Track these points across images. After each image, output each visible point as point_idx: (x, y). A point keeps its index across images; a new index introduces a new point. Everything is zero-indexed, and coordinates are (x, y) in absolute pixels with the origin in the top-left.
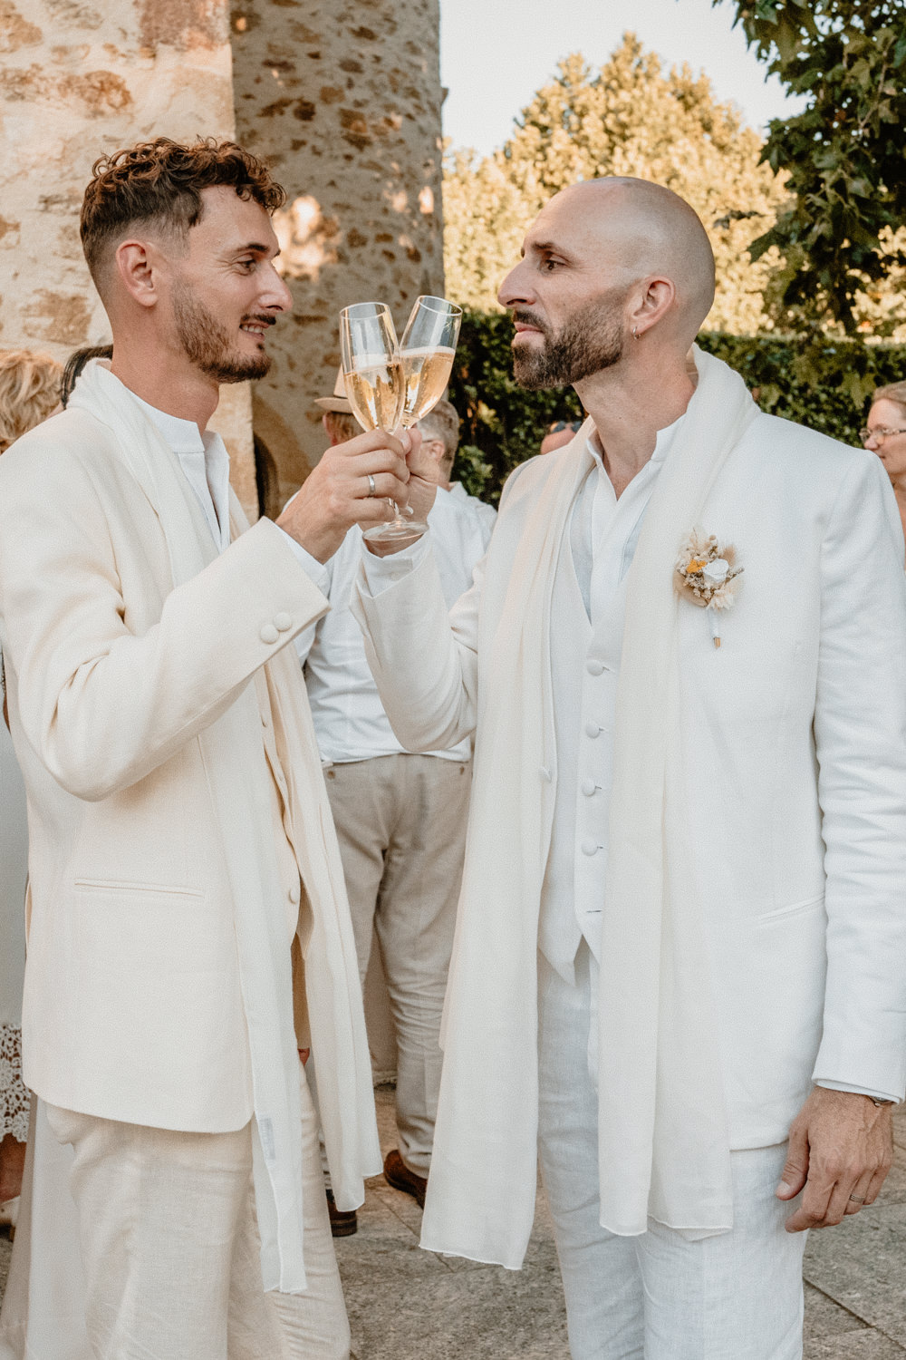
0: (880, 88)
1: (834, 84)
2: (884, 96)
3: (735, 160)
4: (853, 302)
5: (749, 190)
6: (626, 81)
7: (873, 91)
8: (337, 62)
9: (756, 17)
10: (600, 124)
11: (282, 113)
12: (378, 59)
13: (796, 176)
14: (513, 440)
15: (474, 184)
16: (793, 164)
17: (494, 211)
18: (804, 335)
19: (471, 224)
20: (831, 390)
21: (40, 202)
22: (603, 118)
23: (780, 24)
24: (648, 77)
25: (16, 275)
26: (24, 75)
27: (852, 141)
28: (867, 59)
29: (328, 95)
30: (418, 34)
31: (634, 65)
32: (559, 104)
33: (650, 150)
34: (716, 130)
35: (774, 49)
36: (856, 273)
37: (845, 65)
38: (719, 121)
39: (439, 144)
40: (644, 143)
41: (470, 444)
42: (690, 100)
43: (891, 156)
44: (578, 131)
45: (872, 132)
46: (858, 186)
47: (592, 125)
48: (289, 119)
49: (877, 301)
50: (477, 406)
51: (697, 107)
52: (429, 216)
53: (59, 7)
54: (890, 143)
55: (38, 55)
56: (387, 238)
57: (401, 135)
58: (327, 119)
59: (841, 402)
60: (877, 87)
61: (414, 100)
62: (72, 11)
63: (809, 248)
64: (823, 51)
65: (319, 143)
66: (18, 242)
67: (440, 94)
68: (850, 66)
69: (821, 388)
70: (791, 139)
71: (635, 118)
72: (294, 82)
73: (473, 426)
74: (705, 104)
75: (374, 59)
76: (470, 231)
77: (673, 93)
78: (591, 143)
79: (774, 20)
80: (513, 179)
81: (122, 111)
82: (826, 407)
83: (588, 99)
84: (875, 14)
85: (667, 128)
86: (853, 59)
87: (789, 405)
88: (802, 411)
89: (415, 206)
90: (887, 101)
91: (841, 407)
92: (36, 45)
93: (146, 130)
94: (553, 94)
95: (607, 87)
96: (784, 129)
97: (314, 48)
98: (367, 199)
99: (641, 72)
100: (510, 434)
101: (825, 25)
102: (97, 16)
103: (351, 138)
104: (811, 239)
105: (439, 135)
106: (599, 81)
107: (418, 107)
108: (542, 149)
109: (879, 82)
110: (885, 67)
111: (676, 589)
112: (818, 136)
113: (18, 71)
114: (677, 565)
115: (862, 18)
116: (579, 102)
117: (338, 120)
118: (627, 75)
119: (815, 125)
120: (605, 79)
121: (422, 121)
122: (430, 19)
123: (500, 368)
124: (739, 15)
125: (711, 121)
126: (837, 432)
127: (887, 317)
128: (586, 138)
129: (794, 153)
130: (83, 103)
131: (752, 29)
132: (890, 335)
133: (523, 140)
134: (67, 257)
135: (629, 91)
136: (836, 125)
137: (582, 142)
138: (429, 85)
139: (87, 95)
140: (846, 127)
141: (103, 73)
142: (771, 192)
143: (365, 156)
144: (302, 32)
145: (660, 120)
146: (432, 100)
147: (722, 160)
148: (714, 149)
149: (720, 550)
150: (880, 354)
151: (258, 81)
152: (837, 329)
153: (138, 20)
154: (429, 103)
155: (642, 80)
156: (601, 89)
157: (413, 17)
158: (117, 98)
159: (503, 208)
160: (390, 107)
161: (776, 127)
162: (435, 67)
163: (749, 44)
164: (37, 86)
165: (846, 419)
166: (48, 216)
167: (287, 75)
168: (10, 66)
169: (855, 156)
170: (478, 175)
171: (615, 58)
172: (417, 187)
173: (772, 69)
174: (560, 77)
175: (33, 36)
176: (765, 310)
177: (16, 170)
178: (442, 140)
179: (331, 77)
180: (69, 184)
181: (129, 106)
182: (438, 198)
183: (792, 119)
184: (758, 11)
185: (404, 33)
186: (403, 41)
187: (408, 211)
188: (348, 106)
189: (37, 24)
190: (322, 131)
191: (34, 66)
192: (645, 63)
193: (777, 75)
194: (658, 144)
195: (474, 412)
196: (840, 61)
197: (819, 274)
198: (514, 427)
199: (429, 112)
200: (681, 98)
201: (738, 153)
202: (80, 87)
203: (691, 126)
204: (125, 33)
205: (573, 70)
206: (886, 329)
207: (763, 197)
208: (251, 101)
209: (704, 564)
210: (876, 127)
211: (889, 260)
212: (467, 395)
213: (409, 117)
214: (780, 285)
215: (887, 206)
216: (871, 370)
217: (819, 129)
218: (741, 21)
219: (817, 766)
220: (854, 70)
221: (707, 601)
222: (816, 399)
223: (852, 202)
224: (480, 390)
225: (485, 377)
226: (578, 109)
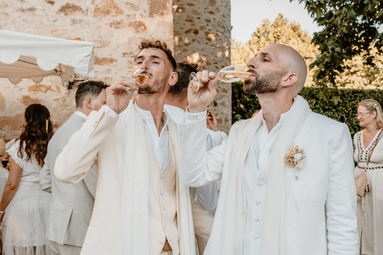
0: (343, 24)
1: (331, 23)
2: (344, 26)
3: (306, 44)
4: (335, 78)
5: (310, 51)
6: (279, 25)
7: (342, 24)
8: (204, 20)
9: (311, 6)
10: (273, 36)
11: (190, 32)
12: (215, 19)
13: (320, 47)
14: (249, 113)
15: (241, 50)
16: (320, 43)
17: (246, 57)
18: (322, 86)
19: (240, 60)
20: (329, 100)
21: (123, 54)
22: (273, 34)
23: (317, 8)
24: (285, 24)
25: (116, 73)
26: (119, 22)
27: (336, 38)
28: (340, 17)
29: (202, 28)
30: (225, 12)
31: (281, 21)
32: (262, 31)
33: (285, 42)
34: (302, 37)
35: (315, 15)
36: (336, 71)
37: (334, 18)
38: (303, 34)
39: (230, 40)
40: (284, 40)
41: (238, 114)
42: (295, 29)
43: (345, 41)
44: (267, 37)
45: (341, 35)
46: (338, 49)
47: (271, 36)
48: (192, 34)
49: (341, 78)
50: (240, 104)
51: (297, 31)
52: (227, 58)
53: (128, 5)
54: (345, 38)
55: (123, 17)
56: (216, 63)
57: (220, 38)
58: (201, 34)
59: (332, 103)
60: (342, 23)
61: (224, 29)
62: (132, 6)
63: (324, 65)
64: (328, 15)
65: (200, 40)
66: (117, 64)
67: (230, 28)
68: (335, 18)
69: (327, 99)
70: (319, 37)
71: (281, 34)
72: (193, 25)
73: (239, 109)
74: (299, 31)
75: (213, 19)
76: (240, 62)
77: (291, 28)
78: (270, 40)
79: (315, 7)
80: (251, 49)
81: (144, 31)
82: (328, 104)
83: (270, 29)
84: (342, 5)
85: (289, 36)
86: (336, 16)
87: (319, 104)
88: (322, 105)
89: (224, 55)
90: (345, 27)
91: (332, 104)
92: (122, 15)
93: (150, 36)
94: (261, 28)
95: (275, 26)
96: (317, 35)
97: (198, 16)
98: (212, 53)
99: (283, 23)
100: (248, 111)
101: (329, 9)
102: (138, 7)
103: (208, 38)
104: (324, 63)
105: (230, 38)
106: (273, 25)
107: (225, 31)
108: (258, 42)
109: (343, 22)
110: (344, 19)
111: (285, 162)
112: (327, 37)
113: (117, 21)
114: (286, 154)
115: (338, 6)
116: (267, 30)
117: (204, 34)
118: (280, 24)
119: (326, 34)
120: (274, 25)
121: (226, 34)
122: (228, 9)
123: (246, 95)
124: (306, 6)
125: (300, 35)
126: (331, 110)
127: (344, 82)
128: (269, 39)
129: (320, 41)
130: (134, 29)
131: (310, 9)
132: (345, 86)
133: (254, 40)
134: (129, 68)
135: (280, 27)
136: (331, 34)
137: (268, 40)
138: (228, 25)
139: (135, 27)
140: (334, 34)
141: (139, 21)
142: (315, 52)
143: (211, 43)
144: (195, 12)
145: (288, 34)
146: (228, 29)
147: (303, 44)
148: (301, 41)
149: (299, 150)
150: (342, 91)
151: (184, 24)
152: (331, 85)
153: (149, 8)
154: (228, 30)
155: (283, 25)
156: (273, 27)
157: (224, 8)
158: (143, 28)
159: (248, 56)
160: (217, 31)
161: (316, 34)
162: (230, 21)
163: (309, 13)
164: (122, 25)
165: (333, 107)
166: (124, 58)
167: (191, 23)
168: (115, 20)
169: (337, 42)
170: (242, 48)
171: (277, 19)
172: (224, 51)
173: (315, 20)
174: (263, 24)
175: (121, 12)
176: (313, 80)
177: (116, 46)
178: (231, 39)
179: (203, 24)
180: (130, 50)
181: (146, 30)
182: (230, 54)
183: (320, 32)
184: (311, 5)
185: (221, 13)
186: (221, 14)
187: (222, 57)
188: (207, 31)
189: (122, 9)
190: (200, 37)
191: (122, 20)
192: (284, 21)
193: (316, 21)
194: (287, 40)
195: (239, 106)
196: (333, 17)
197: (326, 71)
198: (249, 110)
199: (228, 32)
200: (293, 29)
201: (307, 42)
202: (133, 25)
203: (295, 36)
204: (145, 11)
205: (266, 23)
206: (344, 85)
207: (313, 53)
208: (182, 30)
209: (294, 154)
210: (342, 34)
211: (344, 67)
212: (237, 102)
213: (223, 33)
214: (317, 74)
215: (344, 54)
216: (340, 95)
217: (327, 35)
218: (307, 7)
219: (326, 217)
220: (336, 19)
221: (294, 166)
222: (325, 102)
223: (336, 54)
224: (241, 101)
225: (242, 97)
226: (267, 32)
